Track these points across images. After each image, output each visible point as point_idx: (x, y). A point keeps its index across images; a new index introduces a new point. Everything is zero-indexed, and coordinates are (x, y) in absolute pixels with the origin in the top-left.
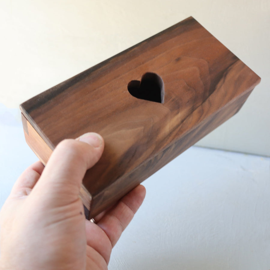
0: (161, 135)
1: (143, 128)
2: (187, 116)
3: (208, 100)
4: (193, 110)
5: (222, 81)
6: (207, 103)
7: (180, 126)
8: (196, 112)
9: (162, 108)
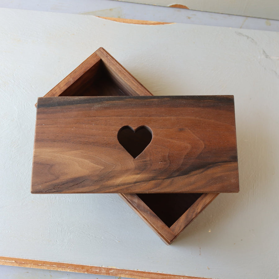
0: (111, 182)
1: (102, 168)
2: (143, 181)
3: (173, 178)
4: (153, 179)
5: (202, 170)
6: (169, 181)
7: (131, 185)
8: (153, 182)
9: (131, 162)
